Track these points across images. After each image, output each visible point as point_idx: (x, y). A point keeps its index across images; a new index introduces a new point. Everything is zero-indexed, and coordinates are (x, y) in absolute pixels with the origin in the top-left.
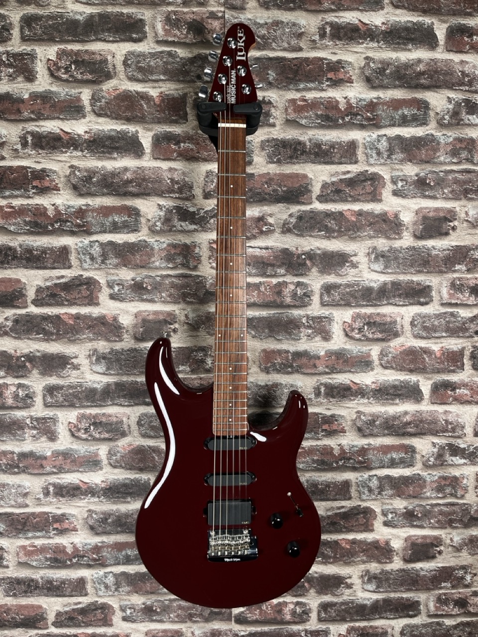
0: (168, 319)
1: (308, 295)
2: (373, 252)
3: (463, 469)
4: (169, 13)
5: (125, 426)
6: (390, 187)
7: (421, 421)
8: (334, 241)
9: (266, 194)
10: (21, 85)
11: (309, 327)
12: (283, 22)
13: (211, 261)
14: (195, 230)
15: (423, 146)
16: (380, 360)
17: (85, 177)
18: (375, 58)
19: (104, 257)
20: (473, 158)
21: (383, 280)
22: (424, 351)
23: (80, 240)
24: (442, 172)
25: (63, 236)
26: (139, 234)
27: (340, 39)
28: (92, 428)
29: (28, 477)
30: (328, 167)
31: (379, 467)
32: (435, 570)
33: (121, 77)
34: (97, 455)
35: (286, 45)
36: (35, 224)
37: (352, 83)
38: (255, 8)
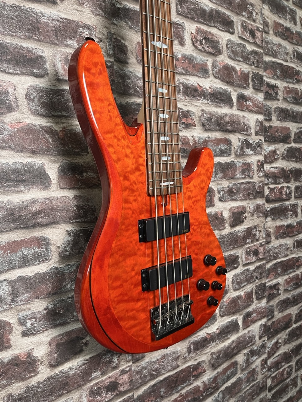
3: (252, 158)
5: (11, 99)
16: (212, 70)
21: (211, 6)
22: (233, 70)
32: (244, 231)
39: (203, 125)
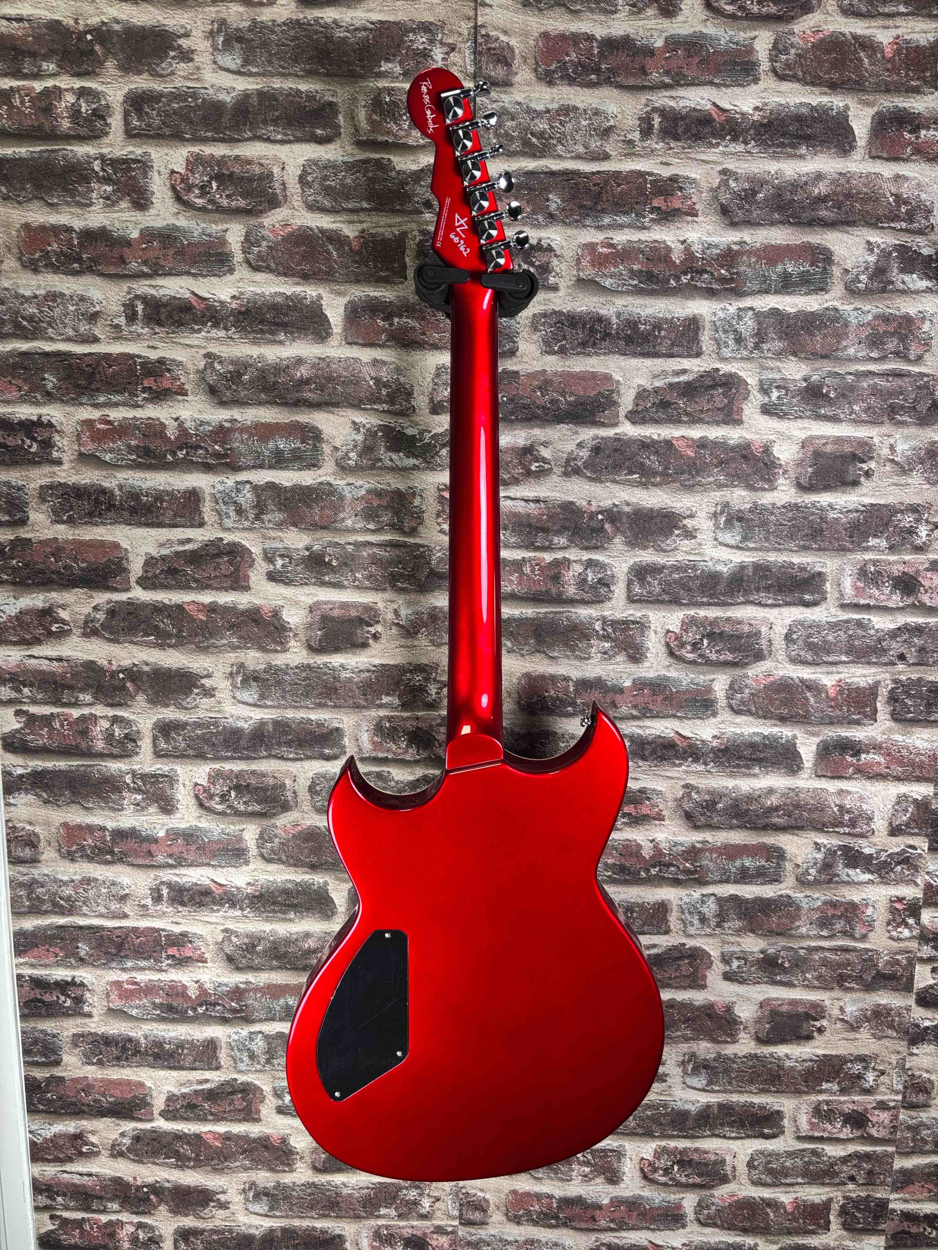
0: (365, 617)
1: (605, 583)
2: (722, 512)
3: (866, 890)
4: (380, 91)
5: (289, 794)
6: (756, 399)
7: (797, 806)
8: (654, 489)
9: (538, 407)
10: (126, 216)
11: (606, 638)
12: (577, 108)
13: (440, 520)
14: (415, 468)
15: (819, 328)
16: (728, 698)
17: (230, 372)
18: (739, 171)
19: (260, 509)
20: (908, 350)
21: (739, 560)
22: (807, 687)
23: (220, 479)
24: (850, 374)
25: (191, 472)
26: (320, 472)
27: (677, 138)
28: (233, 794)
29: (128, 869)
30: (648, 362)
31: (721, 882)
32: (811, 1060)
33: (296, 204)
34: (240, 839)
35: (581, 150)
36: (146, 452)
37: (697, 216)
38: (529, 84)
39: (688, 816)
